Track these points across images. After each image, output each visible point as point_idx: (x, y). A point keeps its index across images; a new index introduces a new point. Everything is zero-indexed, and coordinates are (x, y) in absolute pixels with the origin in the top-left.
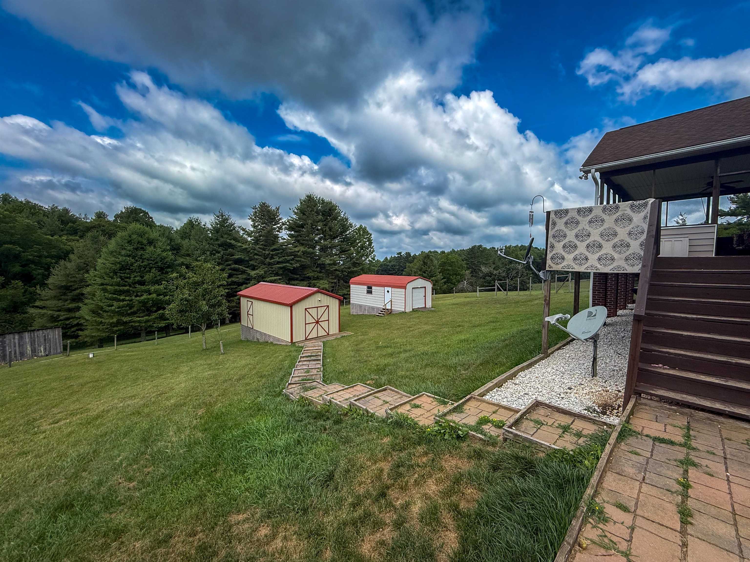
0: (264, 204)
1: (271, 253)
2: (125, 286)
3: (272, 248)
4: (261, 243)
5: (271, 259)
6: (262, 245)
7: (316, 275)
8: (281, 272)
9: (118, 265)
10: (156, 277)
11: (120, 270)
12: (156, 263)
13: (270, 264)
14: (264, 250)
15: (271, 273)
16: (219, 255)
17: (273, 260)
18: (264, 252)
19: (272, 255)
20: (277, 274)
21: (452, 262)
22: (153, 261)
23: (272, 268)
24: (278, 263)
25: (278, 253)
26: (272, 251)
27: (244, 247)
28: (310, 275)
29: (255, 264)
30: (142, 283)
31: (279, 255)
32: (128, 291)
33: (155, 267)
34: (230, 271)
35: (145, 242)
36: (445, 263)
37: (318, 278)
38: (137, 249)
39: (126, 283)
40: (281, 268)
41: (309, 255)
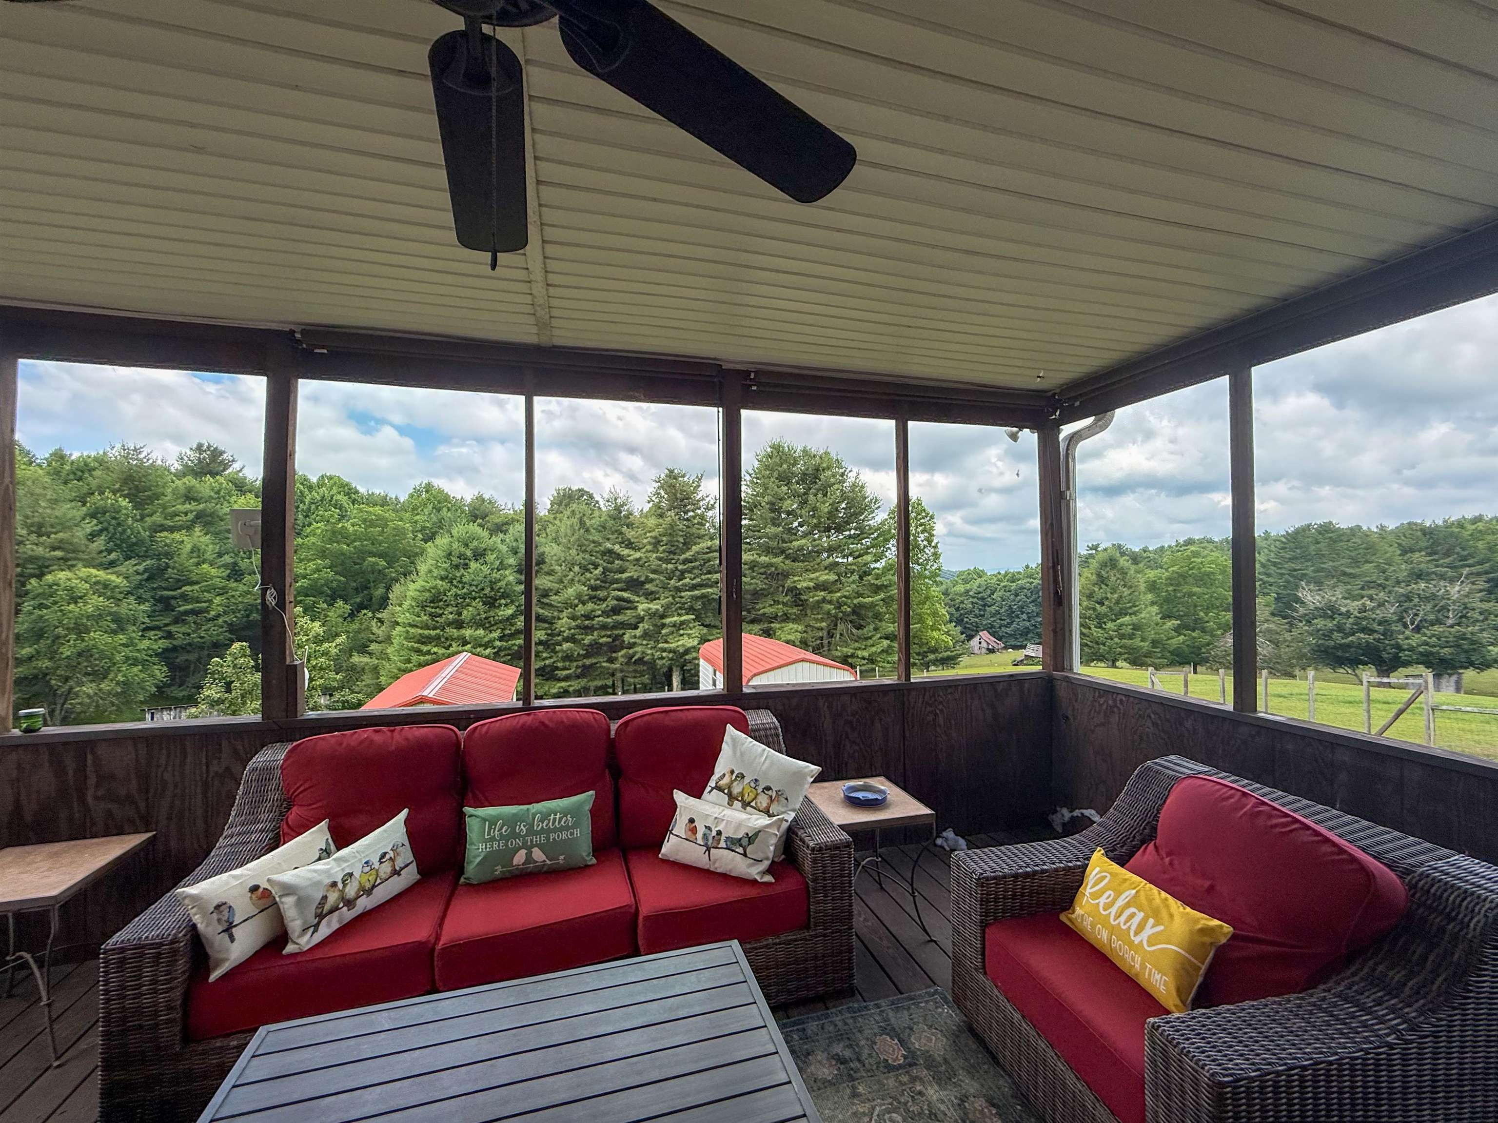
0: (671, 471)
1: (680, 567)
2: (434, 629)
3: (683, 557)
4: (661, 549)
5: (680, 580)
6: (664, 551)
7: (779, 609)
8: (698, 605)
9: (428, 594)
10: (479, 615)
11: (431, 602)
12: (483, 589)
13: (678, 590)
14: (668, 561)
15: (680, 608)
16: (597, 572)
17: (681, 583)
18: (664, 565)
19: (683, 572)
20: (691, 610)
21: (1208, 574)
22: (476, 586)
23: (681, 597)
24: (694, 587)
25: (694, 568)
26: (684, 562)
27: (638, 555)
28: (768, 610)
29: (654, 589)
30: (459, 625)
31: (696, 571)
32: (438, 637)
33: (480, 597)
34: (616, 602)
35: (469, 553)
36: (1183, 576)
37: (788, 618)
38: (457, 567)
39: (438, 625)
40: (697, 598)
41: (762, 570)
